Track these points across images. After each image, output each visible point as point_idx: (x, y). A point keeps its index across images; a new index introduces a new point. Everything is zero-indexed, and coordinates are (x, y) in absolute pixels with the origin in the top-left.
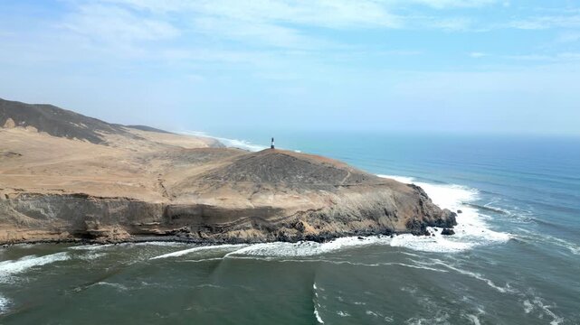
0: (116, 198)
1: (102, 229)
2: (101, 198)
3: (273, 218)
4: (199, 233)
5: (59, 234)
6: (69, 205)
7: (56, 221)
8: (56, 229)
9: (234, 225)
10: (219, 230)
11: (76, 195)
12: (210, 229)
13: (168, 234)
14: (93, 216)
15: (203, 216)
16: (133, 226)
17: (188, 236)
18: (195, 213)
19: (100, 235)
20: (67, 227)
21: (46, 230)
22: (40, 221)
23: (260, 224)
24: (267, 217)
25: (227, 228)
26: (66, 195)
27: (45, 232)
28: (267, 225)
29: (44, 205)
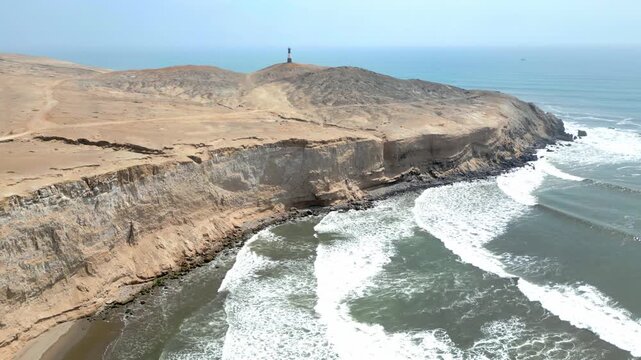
0: (340, 140)
1: (334, 189)
2: (323, 142)
3: (490, 141)
4: (430, 172)
5: (271, 208)
6: (277, 161)
7: (262, 190)
8: (265, 202)
9: (461, 156)
10: (450, 165)
11: (284, 144)
12: (440, 164)
13: (398, 181)
14: (319, 172)
15: (431, 150)
16: (363, 177)
17: (421, 179)
18: (421, 148)
19: (335, 197)
20: (280, 196)
21: (251, 206)
22: (240, 194)
23: (479, 151)
24: (485, 140)
25: (457, 161)
26: (270, 145)
27: (251, 210)
28: (486, 150)
29: (241, 166)
